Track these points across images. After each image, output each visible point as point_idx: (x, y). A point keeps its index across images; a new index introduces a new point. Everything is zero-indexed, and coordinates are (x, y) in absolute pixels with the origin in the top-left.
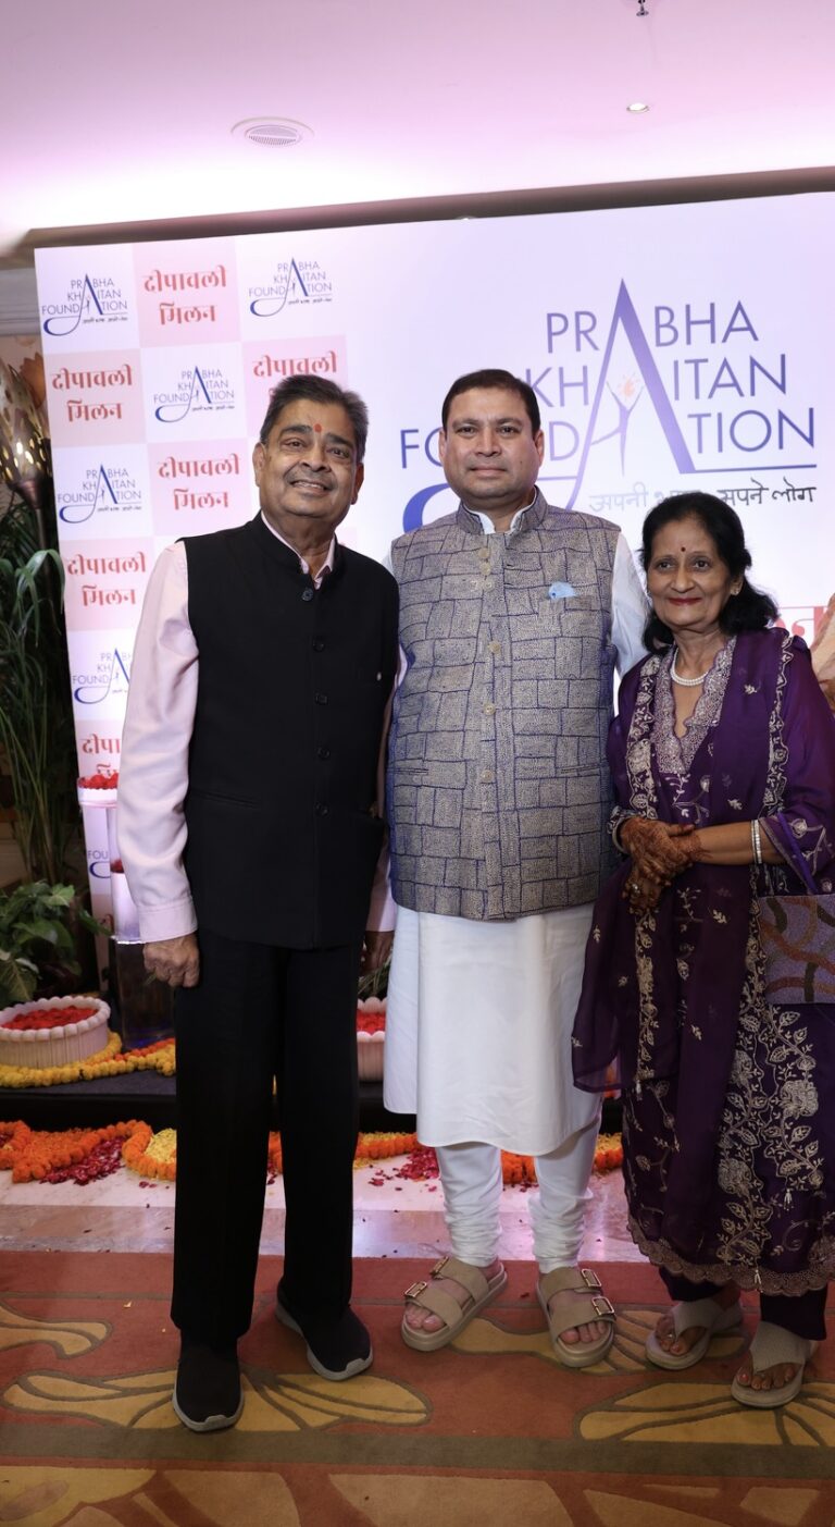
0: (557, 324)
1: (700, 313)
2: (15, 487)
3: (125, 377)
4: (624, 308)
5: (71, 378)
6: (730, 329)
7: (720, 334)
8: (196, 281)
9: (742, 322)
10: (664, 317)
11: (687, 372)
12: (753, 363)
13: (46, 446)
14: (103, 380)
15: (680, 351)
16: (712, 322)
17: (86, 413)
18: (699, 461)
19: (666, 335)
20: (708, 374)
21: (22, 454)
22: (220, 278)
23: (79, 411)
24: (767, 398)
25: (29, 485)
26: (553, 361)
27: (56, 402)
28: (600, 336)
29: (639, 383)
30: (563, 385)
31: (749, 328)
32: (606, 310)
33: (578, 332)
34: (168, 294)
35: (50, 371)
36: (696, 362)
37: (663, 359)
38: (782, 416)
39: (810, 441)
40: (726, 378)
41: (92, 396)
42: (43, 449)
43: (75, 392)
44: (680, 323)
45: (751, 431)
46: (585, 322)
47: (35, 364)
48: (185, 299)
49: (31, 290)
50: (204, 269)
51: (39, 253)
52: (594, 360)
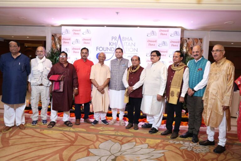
0: (113, 38)
1: (127, 38)
2: (57, 49)
3: (70, 39)
4: (120, 37)
5: (64, 39)
6: (130, 40)
7: (129, 40)
8: (78, 31)
9: (131, 39)
10: (123, 38)
11: (125, 43)
12: (132, 43)
13: (61, 45)
14: (67, 39)
15: (125, 41)
16: (128, 39)
17: (65, 43)
18: (126, 52)
19: (124, 40)
20: (127, 44)
21: (58, 46)
22: (80, 30)
23: (65, 42)
24: (133, 47)
25: (59, 49)
26: (112, 41)
27: (62, 41)
28: (117, 39)
29: (121, 44)
30: (113, 44)
31: (132, 40)
32: (118, 37)
33: (115, 39)
34: (75, 32)
35: (62, 38)
36: (126, 43)
37: (123, 42)
38: (134, 49)
39: (137, 51)
40: (129, 44)
41: (66, 41)
42: (61, 46)
43: (64, 40)
44: (125, 39)
45: (131, 50)
46: (116, 38)
47: (61, 37)
48: (76, 32)
49: (61, 29)
50: (79, 30)
51: (62, 27)
52: (116, 42)
